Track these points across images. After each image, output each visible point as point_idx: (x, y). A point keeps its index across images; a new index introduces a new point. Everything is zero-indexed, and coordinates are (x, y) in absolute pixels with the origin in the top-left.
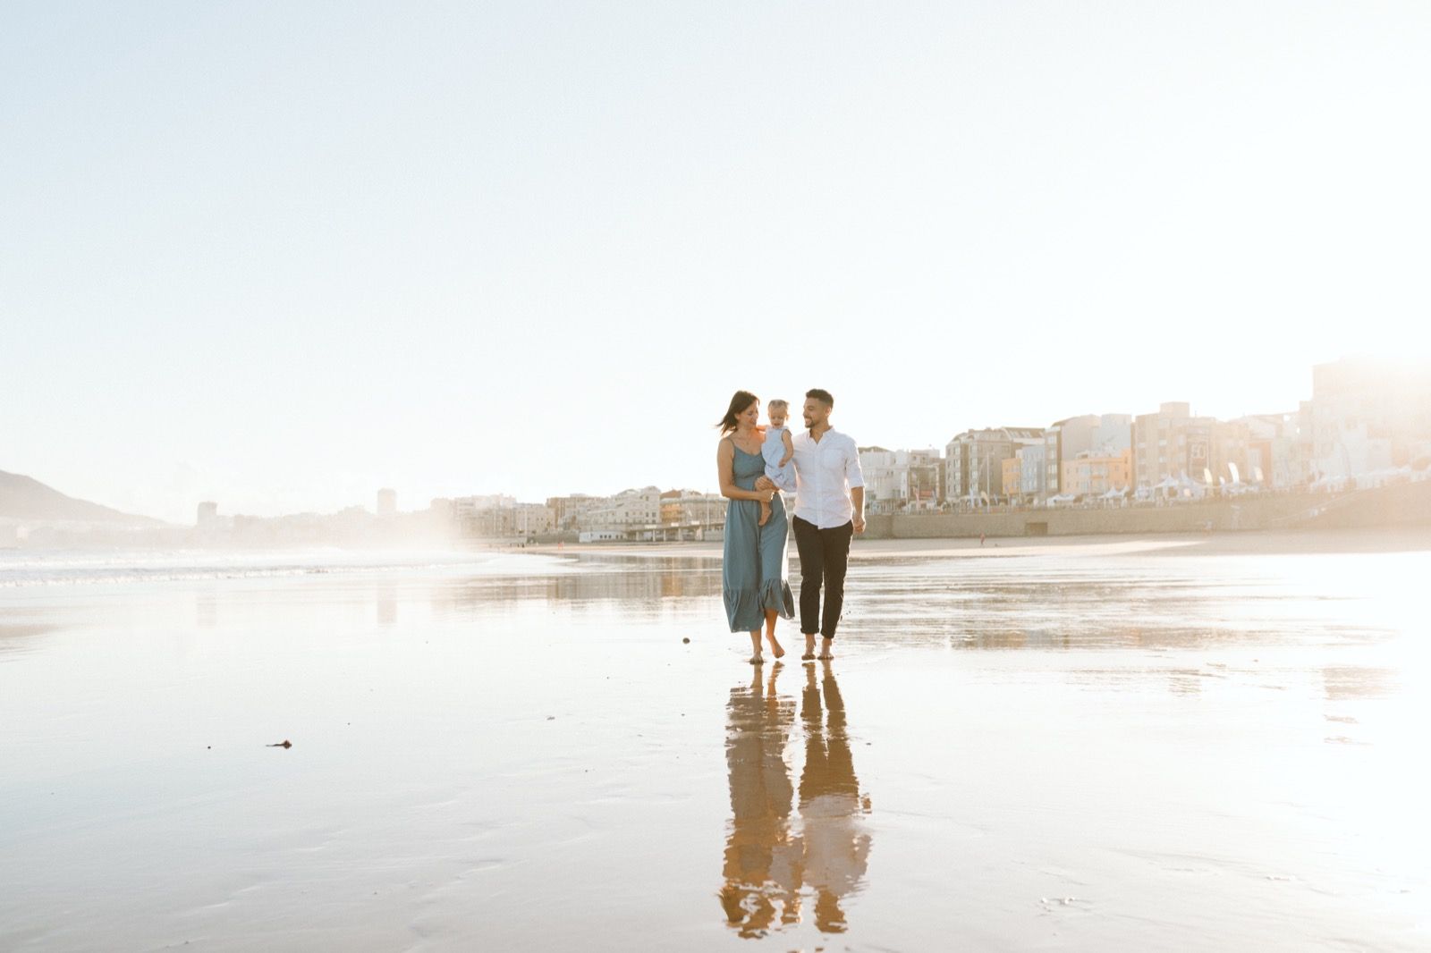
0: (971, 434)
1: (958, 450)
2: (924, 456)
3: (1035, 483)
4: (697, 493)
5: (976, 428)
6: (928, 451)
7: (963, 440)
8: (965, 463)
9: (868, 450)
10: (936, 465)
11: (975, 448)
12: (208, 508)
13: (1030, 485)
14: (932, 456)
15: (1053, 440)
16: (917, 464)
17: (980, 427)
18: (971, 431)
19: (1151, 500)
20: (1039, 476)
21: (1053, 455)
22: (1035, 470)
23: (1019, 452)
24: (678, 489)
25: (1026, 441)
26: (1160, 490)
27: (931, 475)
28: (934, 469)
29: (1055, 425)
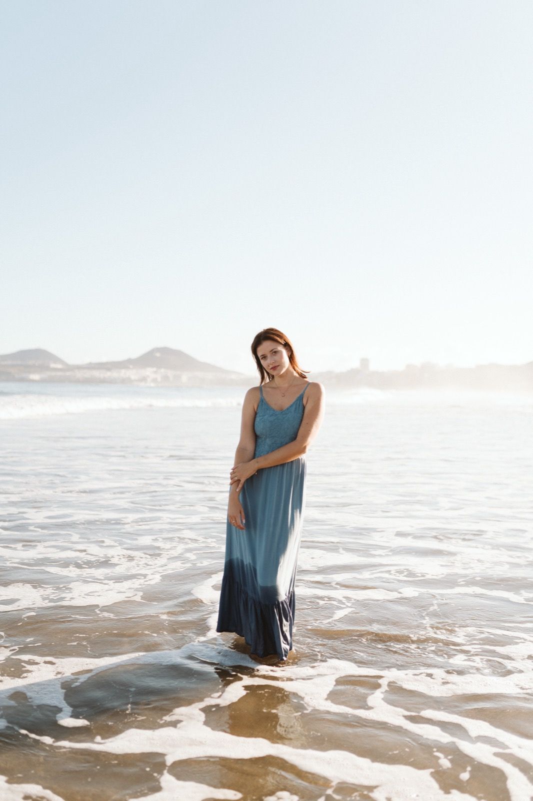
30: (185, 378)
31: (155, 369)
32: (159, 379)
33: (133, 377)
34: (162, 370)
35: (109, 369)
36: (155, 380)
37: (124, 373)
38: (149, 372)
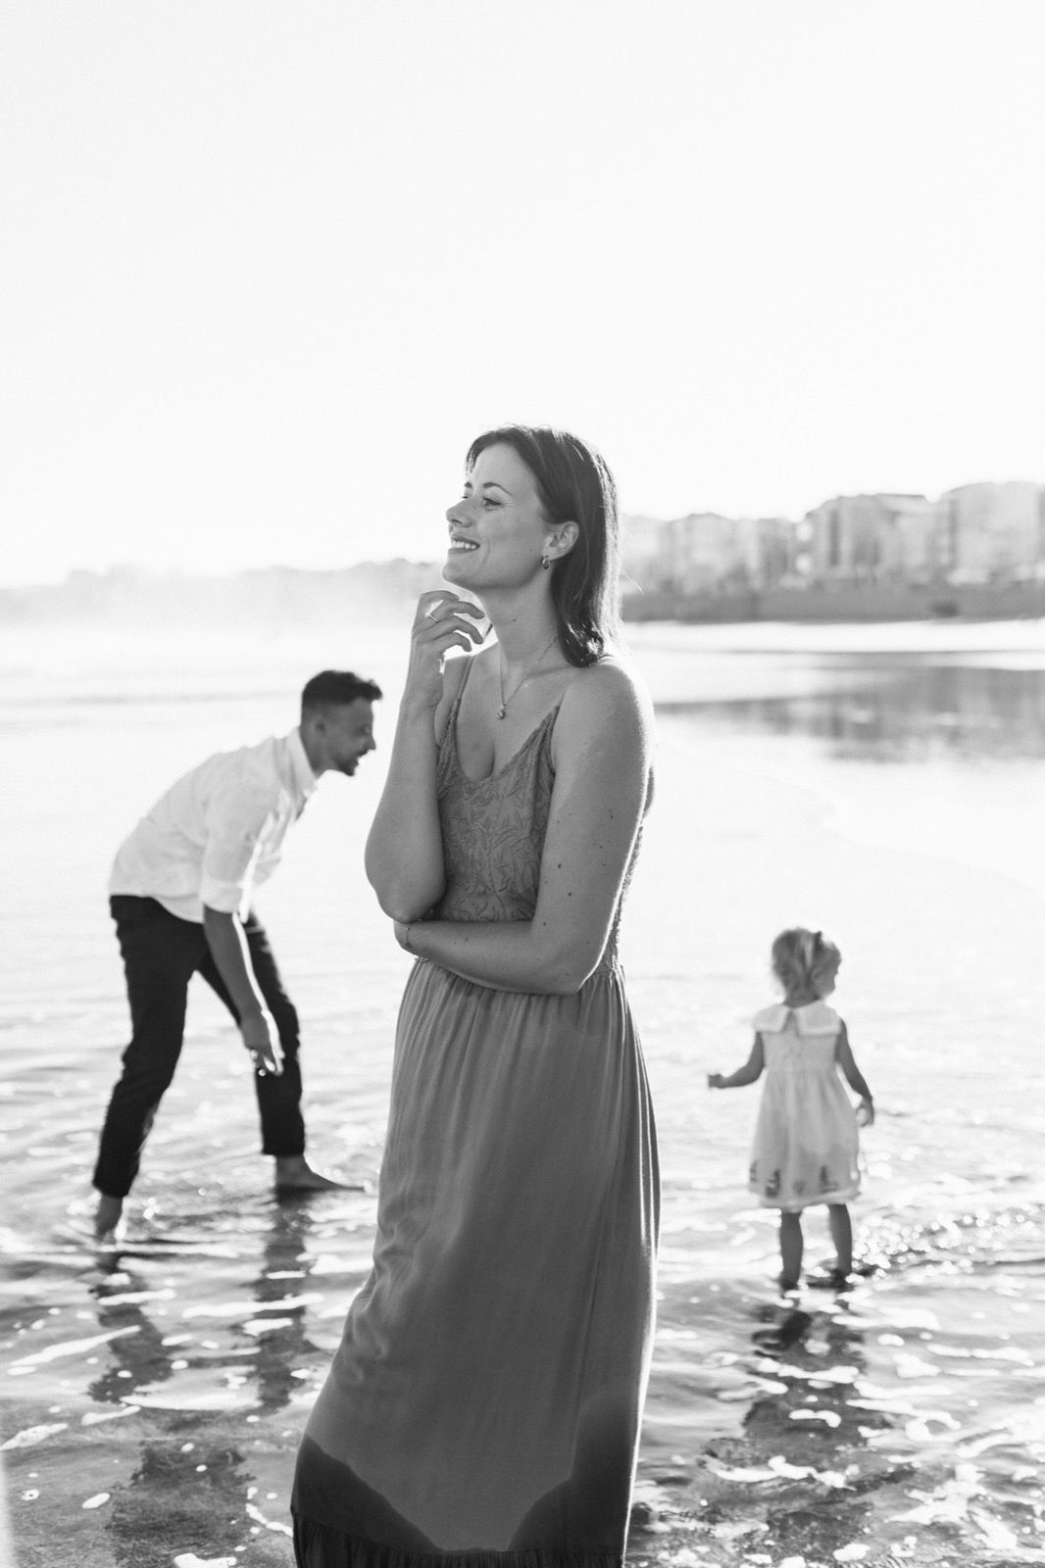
0: (841, 498)
1: (824, 519)
3: (924, 557)
5: (845, 494)
6: (776, 518)
7: (831, 504)
8: (835, 532)
9: (702, 516)
10: (789, 534)
11: (847, 516)
18: (839, 494)
20: (928, 549)
21: (945, 524)
22: (924, 541)
23: (901, 521)
25: (905, 507)
27: (783, 544)
28: (786, 539)
29: (948, 492)
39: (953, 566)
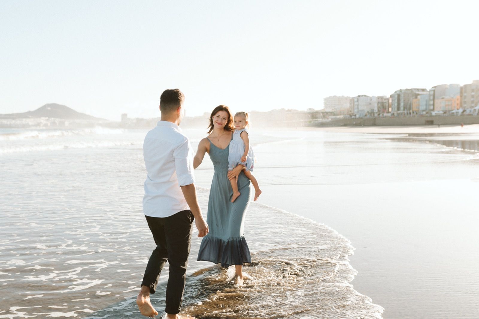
0: (401, 90)
1: (396, 96)
2: (382, 98)
3: (425, 107)
4: (297, 111)
5: (402, 89)
6: (383, 96)
7: (398, 93)
8: (399, 100)
9: (362, 96)
10: (386, 101)
11: (402, 95)
12: (124, 116)
13: (423, 108)
14: (384, 98)
15: (432, 93)
16: (380, 100)
17: (404, 88)
18: (400, 90)
19: (472, 113)
20: (426, 105)
21: (432, 98)
22: (425, 103)
23: (419, 97)
24: (290, 109)
25: (420, 93)
26: (475, 110)
27: (385, 104)
28: (386, 102)
29: (433, 87)
30: (67, 123)
31: (47, 118)
32: (49, 125)
33: (30, 123)
34: (53, 119)
35: (14, 119)
36: (46, 125)
37: (25, 121)
38: (43, 120)
39: (433, 110)
